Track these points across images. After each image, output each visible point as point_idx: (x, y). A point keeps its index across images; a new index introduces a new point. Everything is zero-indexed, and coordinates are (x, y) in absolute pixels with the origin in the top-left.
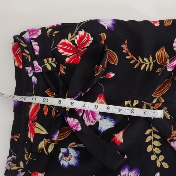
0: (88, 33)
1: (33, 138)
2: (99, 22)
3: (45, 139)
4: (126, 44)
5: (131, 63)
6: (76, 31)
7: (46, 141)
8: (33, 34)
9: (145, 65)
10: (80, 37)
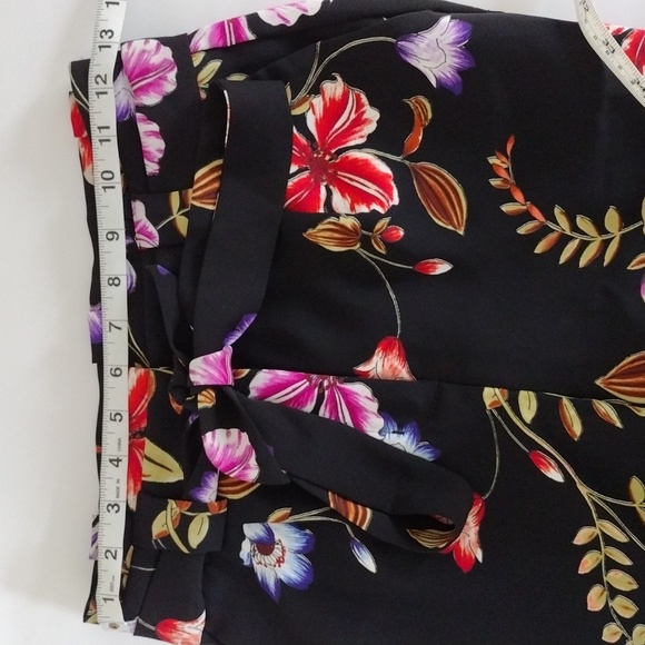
0: (357, 91)
1: (135, 497)
2: (403, 56)
3: (172, 504)
4: (509, 154)
5: (522, 230)
6: (311, 79)
7: (178, 509)
8: (144, 90)
9: (577, 242)
10: (325, 105)
